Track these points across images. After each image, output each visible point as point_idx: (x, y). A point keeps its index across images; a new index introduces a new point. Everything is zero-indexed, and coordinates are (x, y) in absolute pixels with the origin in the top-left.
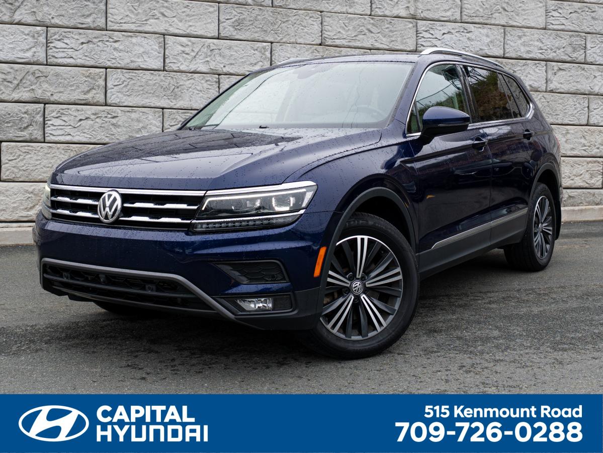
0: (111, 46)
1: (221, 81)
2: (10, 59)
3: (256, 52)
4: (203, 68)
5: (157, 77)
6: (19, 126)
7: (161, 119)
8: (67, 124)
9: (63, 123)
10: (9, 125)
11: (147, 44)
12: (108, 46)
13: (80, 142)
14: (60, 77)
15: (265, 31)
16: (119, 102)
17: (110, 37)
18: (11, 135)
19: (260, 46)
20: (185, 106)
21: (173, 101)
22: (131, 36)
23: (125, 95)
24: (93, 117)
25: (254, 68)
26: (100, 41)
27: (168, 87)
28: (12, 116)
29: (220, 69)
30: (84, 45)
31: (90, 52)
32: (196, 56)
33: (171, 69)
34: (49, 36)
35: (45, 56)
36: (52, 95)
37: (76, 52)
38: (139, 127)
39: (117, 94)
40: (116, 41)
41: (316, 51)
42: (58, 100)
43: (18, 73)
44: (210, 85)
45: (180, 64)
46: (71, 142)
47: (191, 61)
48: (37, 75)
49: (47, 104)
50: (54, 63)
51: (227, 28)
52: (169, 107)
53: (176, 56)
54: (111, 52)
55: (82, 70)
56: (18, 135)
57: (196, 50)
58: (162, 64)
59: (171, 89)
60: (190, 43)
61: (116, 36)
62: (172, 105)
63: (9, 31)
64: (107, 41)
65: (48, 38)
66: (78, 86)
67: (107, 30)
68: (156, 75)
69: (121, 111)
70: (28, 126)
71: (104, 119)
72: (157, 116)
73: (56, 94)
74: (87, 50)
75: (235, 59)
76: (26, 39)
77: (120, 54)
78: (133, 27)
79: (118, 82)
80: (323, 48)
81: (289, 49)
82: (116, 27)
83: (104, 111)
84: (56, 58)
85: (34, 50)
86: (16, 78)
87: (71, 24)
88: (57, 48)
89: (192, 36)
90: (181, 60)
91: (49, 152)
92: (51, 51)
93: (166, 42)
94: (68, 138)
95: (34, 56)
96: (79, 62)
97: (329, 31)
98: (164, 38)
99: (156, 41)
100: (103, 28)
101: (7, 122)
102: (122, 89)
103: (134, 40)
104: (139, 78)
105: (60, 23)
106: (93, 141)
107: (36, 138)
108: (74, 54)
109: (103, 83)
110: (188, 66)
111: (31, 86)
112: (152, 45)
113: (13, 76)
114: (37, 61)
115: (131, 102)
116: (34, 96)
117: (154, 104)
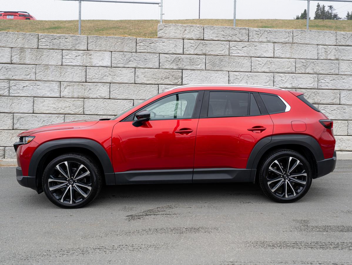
2: (305, 87)
8: (327, 112)
12: (341, 81)
14: (324, 94)
16: (345, 103)
17: (341, 78)
22: (349, 77)
23: (347, 100)
24: (336, 109)
26: (337, 79)
30: (332, 81)
34: (319, 78)
35: (317, 86)
36: (321, 101)
39: (344, 100)
40: (344, 79)
42: (323, 103)
43: (309, 93)
48: (316, 93)
49: (319, 104)
50: (321, 88)
54: (341, 83)
55: (331, 91)
66: (330, 97)
69: (347, 107)
71: (341, 110)
74: (333, 83)
76: (311, 79)
77: (345, 84)
78: (349, 73)
79: (345, 95)
82: (343, 73)
83: (340, 107)
84: (321, 86)
85: (313, 83)
87: (326, 73)
88: (322, 82)
92: (320, 84)
95: (313, 85)
96: (330, 88)
100: (338, 74)
102: (346, 98)
105: (322, 73)
106: (336, 119)
108: (328, 85)
109: (339, 95)
111: (313, 97)
113: (307, 94)
114: (314, 88)
115: (349, 103)
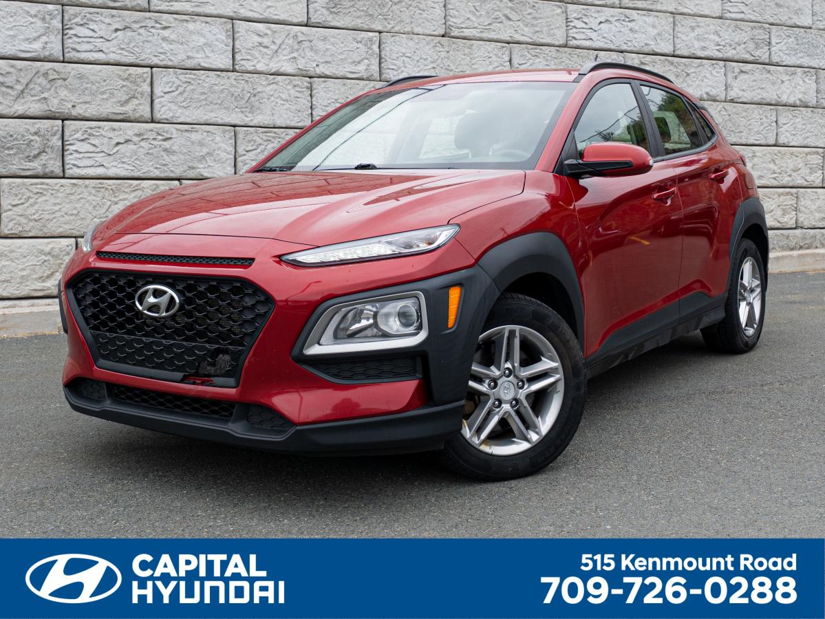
0: (159, 35)
1: (314, 86)
2: (9, 53)
3: (360, 45)
4: (289, 68)
5: (226, 81)
6: (27, 154)
7: (233, 141)
8: (98, 150)
9: (92, 149)
10: (11, 152)
11: (210, 31)
12: (153, 35)
13: (118, 176)
14: (86, 81)
15: (371, 15)
16: (172, 117)
17: (156, 22)
18: (15, 167)
19: (365, 36)
20: (265, 122)
21: (248, 115)
22: (187, 21)
23: (180, 107)
24: (135, 139)
25: (357, 68)
26: (142, 27)
27: (241, 95)
28: (16, 139)
29: (312, 69)
30: (119, 33)
31: (128, 44)
32: (278, 49)
33: (244, 69)
34: (66, 18)
35: (61, 48)
36: (73, 106)
37: (107, 42)
38: (201, 154)
39: (169, 104)
40: (165, 28)
41: (439, 45)
42: (84, 114)
43: (22, 74)
44: (300, 92)
45: (256, 62)
46: (104, 176)
47: (272, 57)
48: (51, 77)
49: (67, 119)
50: (76, 59)
51: (319, 10)
52: (243, 124)
53: (250, 50)
54: (157, 43)
55: (118, 70)
56: (26, 168)
57: (278, 42)
58: (231, 62)
59: (246, 98)
60: (269, 32)
61: (165, 21)
62: (247, 120)
63: (7, 9)
64: (153, 27)
65: (65, 22)
66: (112, 94)
67: (149, 11)
68: (223, 77)
69: (177, 129)
70: (39, 154)
71: (152, 142)
72: (227, 136)
73: (80, 105)
74: (123, 41)
75: (332, 55)
76: (32, 23)
77: (171, 47)
78: (187, 7)
79: (170, 87)
80: (449, 40)
81: (404, 41)
82: (163, 7)
83: (152, 130)
84: (78, 51)
85: (44, 39)
86: (20, 82)
87: (98, 1)
88: (80, 37)
89: (272, 21)
90: (258, 56)
91: (73, 191)
92: (70, 41)
93: (236, 29)
94: (100, 171)
95: (44, 48)
96: (113, 57)
97: (455, 17)
98: (233, 24)
99: (223, 28)
100: (145, 8)
101: (9, 148)
102: (176, 98)
103: (191, 26)
104: (200, 82)
106: (136, 174)
107: (52, 172)
108: (104, 46)
109: (146, 88)
110: (267, 65)
111: (42, 93)
112: (217, 33)
113: (15, 78)
114: (49, 56)
115: (189, 117)
116: (48, 109)
117: (222, 119)
